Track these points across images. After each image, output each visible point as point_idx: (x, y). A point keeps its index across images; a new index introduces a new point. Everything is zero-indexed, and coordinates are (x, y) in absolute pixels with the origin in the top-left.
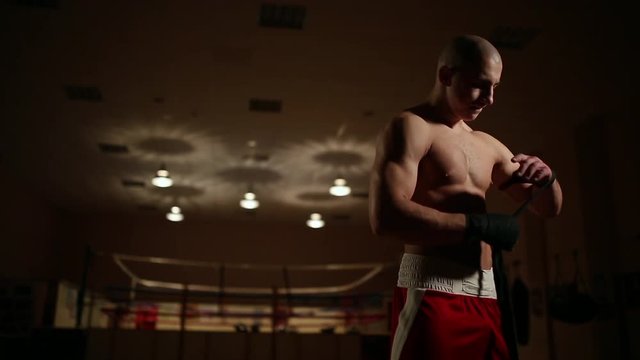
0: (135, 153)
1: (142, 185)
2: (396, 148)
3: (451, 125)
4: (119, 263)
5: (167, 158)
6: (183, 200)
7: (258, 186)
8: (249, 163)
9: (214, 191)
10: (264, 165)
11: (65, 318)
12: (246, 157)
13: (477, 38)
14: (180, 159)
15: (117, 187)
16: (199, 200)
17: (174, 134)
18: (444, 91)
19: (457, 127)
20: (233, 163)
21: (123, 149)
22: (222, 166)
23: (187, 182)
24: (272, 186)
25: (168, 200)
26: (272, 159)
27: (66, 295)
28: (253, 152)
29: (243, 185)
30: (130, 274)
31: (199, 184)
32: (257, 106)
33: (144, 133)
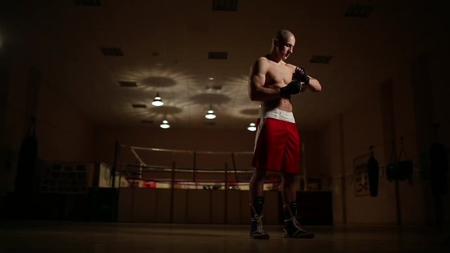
0: (141, 87)
1: (144, 106)
2: (257, 70)
3: (277, 62)
4: (133, 151)
5: (160, 89)
6: (169, 116)
7: (215, 106)
8: (210, 91)
9: (188, 109)
10: (219, 92)
11: (104, 183)
12: (208, 88)
13: (287, 31)
14: (167, 89)
15: (130, 108)
16: (179, 116)
17: (164, 75)
18: (275, 48)
19: (279, 63)
20: (200, 92)
21: (134, 84)
22: (192, 94)
23: (172, 104)
24: (224, 105)
25: (160, 116)
26: (223, 89)
27: (104, 171)
28: (211, 84)
29: (206, 106)
30: (140, 160)
31: (178, 106)
32: (213, 56)
33: (146, 74)
